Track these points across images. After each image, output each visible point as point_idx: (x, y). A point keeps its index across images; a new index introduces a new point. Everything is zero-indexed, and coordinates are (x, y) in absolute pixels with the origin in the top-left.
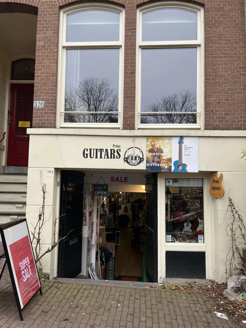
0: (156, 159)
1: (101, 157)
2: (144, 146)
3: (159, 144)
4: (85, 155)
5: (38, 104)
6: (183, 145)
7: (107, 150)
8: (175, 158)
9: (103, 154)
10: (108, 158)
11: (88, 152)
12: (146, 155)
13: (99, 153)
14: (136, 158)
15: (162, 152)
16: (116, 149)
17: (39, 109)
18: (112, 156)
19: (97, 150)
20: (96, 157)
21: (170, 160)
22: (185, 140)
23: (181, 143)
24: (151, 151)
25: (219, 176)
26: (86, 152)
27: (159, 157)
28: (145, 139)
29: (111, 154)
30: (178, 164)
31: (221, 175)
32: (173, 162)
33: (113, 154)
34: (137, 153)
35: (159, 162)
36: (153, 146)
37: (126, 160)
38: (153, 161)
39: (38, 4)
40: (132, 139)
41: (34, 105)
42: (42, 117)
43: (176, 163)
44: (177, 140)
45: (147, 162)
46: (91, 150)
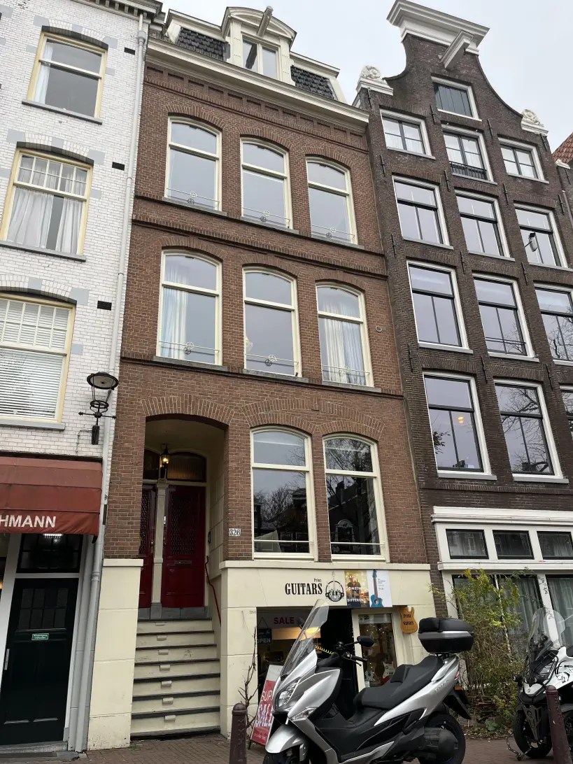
0: (355, 594)
1: (303, 593)
2: (342, 579)
3: (357, 577)
4: (287, 592)
5: (234, 532)
6: (377, 579)
7: (308, 584)
8: (371, 593)
9: (305, 589)
10: (310, 593)
11: (291, 588)
12: (346, 590)
13: (301, 588)
14: (337, 593)
15: (359, 586)
16: (317, 583)
17: (234, 538)
18: (315, 592)
19: (299, 584)
20: (299, 593)
21: (367, 594)
22: (378, 573)
23: (374, 576)
24: (350, 585)
25: (410, 610)
26: (288, 588)
27: (358, 591)
28: (343, 573)
29: (313, 589)
30: (375, 598)
31: (412, 608)
32: (370, 597)
34: (338, 588)
35: (358, 597)
36: (351, 579)
37: (328, 595)
38: (353, 596)
39: (229, 422)
40: (331, 572)
41: (230, 533)
42: (239, 546)
43: (373, 597)
44: (372, 573)
45: (348, 597)
46: (292, 584)
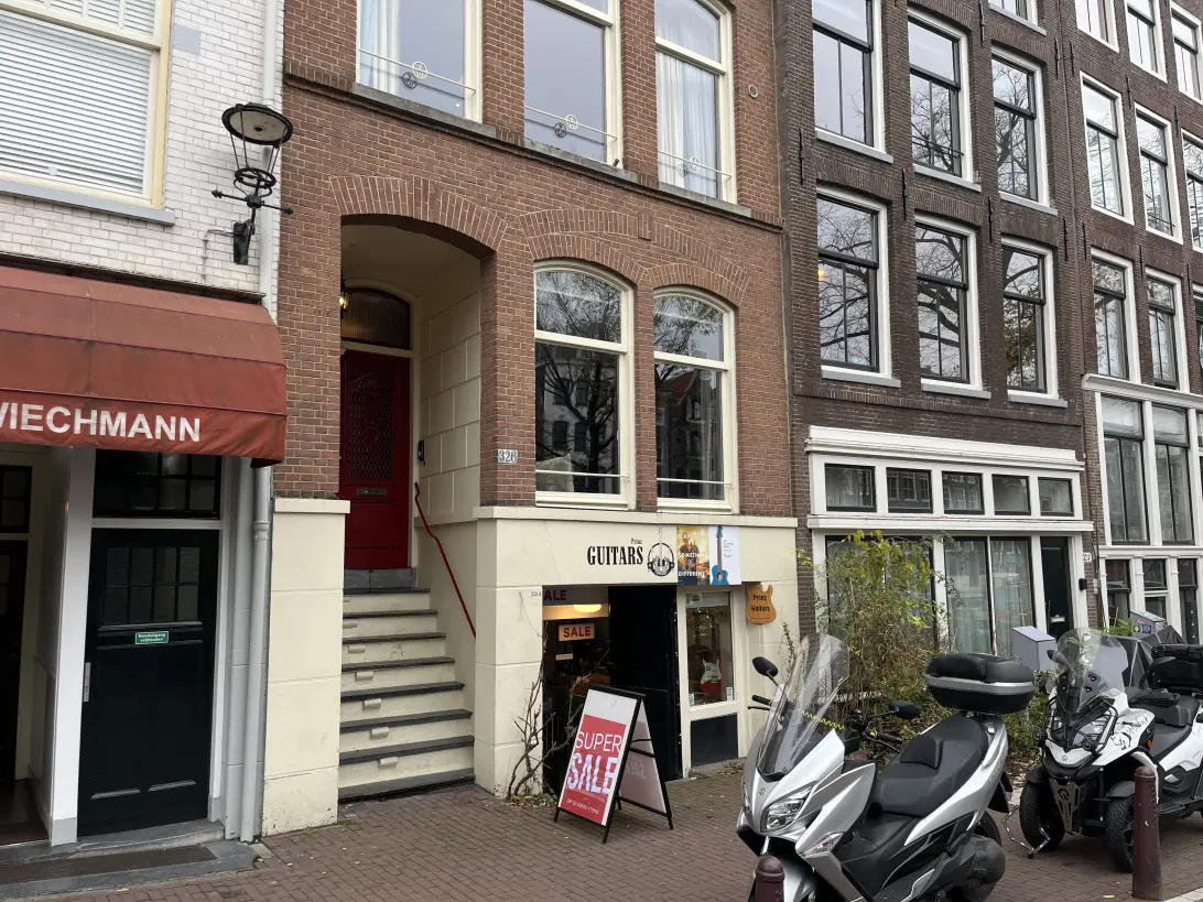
0: (691, 564)
1: (615, 563)
2: (673, 539)
3: (695, 537)
4: (591, 560)
5: (506, 456)
6: (722, 539)
7: (623, 549)
8: (713, 563)
9: (618, 555)
10: (625, 563)
11: (595, 554)
12: (678, 557)
13: (611, 555)
14: (664, 561)
15: (697, 551)
16: (636, 546)
17: (507, 467)
18: (632, 561)
19: (608, 548)
20: (608, 563)
21: (707, 565)
22: (725, 531)
23: (719, 536)
24: (684, 550)
25: (765, 588)
26: (592, 554)
27: (694, 560)
28: (675, 529)
29: (630, 556)
30: (718, 571)
31: (770, 587)
32: (711, 567)
33: (632, 556)
34: (666, 554)
35: (694, 569)
36: (686, 541)
37: (651, 566)
38: (687, 567)
39: (496, 244)
40: (656, 529)
41: (500, 456)
42: (514, 482)
43: (715, 568)
44: (715, 530)
45: (679, 569)
46: (599, 548)
